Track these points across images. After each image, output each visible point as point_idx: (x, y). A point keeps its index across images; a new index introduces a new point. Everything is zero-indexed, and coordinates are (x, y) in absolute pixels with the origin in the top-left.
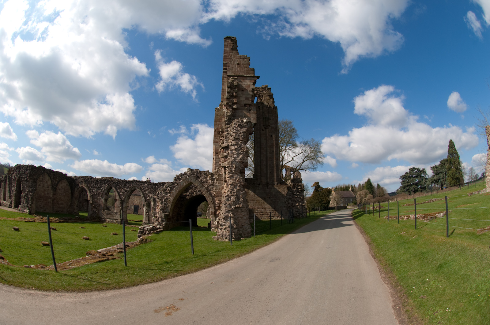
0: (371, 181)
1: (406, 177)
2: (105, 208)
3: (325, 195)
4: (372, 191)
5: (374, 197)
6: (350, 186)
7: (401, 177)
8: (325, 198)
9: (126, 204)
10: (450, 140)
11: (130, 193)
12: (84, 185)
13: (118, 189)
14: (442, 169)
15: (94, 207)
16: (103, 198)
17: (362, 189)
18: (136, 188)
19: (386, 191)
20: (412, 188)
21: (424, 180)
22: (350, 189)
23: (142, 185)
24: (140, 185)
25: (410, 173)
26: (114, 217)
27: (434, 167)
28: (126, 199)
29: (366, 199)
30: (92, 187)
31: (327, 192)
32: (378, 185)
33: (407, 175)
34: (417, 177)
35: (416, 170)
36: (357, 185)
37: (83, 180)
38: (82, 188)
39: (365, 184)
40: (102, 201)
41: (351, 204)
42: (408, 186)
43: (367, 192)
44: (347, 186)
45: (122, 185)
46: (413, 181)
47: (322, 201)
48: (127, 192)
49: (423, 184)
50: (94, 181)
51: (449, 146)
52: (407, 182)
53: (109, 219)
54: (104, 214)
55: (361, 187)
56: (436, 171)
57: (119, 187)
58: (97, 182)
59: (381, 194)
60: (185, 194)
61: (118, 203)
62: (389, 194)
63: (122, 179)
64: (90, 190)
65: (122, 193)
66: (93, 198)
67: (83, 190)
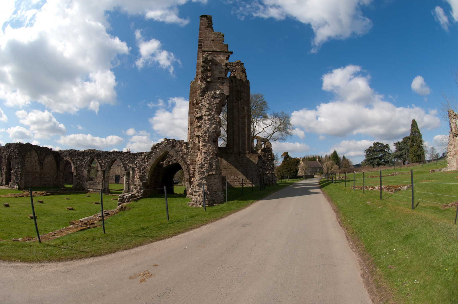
0: (337, 153)
1: (370, 150)
2: (88, 179)
3: (294, 164)
4: (338, 162)
5: (340, 168)
6: (317, 157)
7: (365, 151)
8: (294, 167)
9: (108, 174)
10: (413, 119)
11: (111, 164)
12: (69, 158)
13: (100, 160)
14: (405, 146)
15: (78, 179)
16: (86, 169)
17: (328, 159)
18: (117, 159)
19: (351, 162)
20: (376, 161)
21: (387, 154)
22: (317, 160)
23: (122, 155)
24: (120, 156)
25: (374, 147)
26: (96, 187)
27: (397, 143)
28: (107, 169)
29: (333, 169)
30: (75, 160)
31: (296, 161)
32: (344, 157)
33: (371, 149)
34: (380, 151)
35: (380, 145)
36: (324, 156)
37: (67, 153)
38: (67, 161)
39: (331, 155)
40: (85, 172)
41: (319, 173)
42: (372, 159)
43: (333, 163)
44: (314, 157)
45: (104, 156)
46: (377, 155)
47: (291, 170)
48: (108, 163)
49: (386, 158)
50: (77, 154)
51: (412, 125)
52: (371, 156)
53: (92, 189)
54: (87, 185)
55: (328, 158)
56: (398, 147)
57: (101, 158)
58: (81, 154)
59: (346, 165)
60: (162, 163)
61: (100, 173)
62: (354, 166)
63: (104, 151)
64: (74, 163)
65: (104, 164)
66: (76, 170)
67: (68, 163)
